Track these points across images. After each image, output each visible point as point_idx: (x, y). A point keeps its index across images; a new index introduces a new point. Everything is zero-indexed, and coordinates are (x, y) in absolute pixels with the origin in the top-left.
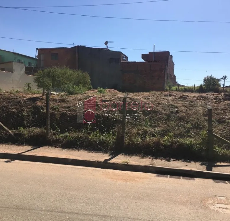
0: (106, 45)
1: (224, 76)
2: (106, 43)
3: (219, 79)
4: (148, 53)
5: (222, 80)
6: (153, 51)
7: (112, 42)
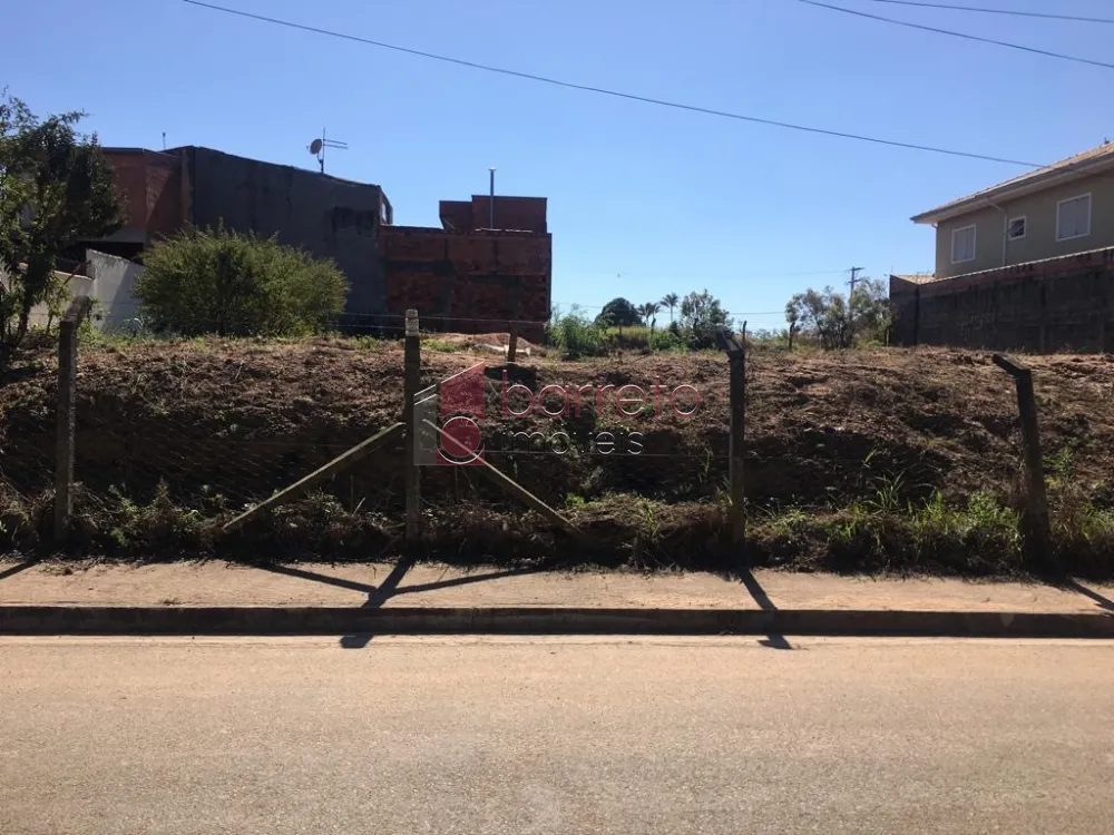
0: (316, 155)
1: (668, 296)
2: (316, 147)
3: (653, 304)
4: (470, 200)
5: (663, 307)
6: (489, 194)
7: (343, 146)
